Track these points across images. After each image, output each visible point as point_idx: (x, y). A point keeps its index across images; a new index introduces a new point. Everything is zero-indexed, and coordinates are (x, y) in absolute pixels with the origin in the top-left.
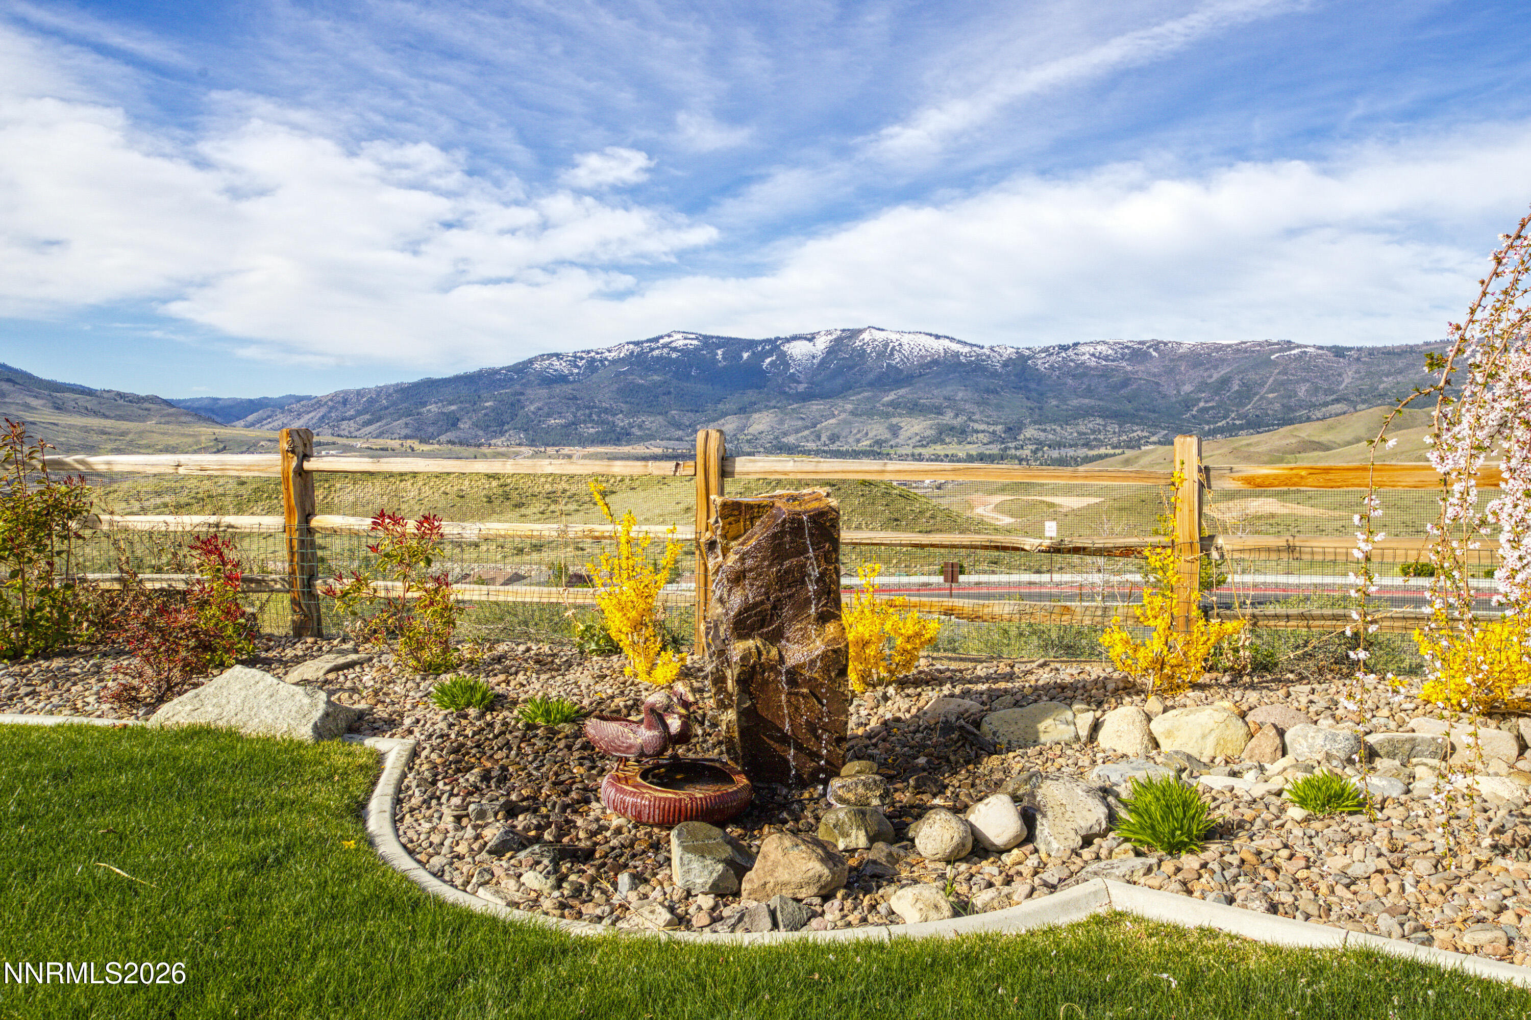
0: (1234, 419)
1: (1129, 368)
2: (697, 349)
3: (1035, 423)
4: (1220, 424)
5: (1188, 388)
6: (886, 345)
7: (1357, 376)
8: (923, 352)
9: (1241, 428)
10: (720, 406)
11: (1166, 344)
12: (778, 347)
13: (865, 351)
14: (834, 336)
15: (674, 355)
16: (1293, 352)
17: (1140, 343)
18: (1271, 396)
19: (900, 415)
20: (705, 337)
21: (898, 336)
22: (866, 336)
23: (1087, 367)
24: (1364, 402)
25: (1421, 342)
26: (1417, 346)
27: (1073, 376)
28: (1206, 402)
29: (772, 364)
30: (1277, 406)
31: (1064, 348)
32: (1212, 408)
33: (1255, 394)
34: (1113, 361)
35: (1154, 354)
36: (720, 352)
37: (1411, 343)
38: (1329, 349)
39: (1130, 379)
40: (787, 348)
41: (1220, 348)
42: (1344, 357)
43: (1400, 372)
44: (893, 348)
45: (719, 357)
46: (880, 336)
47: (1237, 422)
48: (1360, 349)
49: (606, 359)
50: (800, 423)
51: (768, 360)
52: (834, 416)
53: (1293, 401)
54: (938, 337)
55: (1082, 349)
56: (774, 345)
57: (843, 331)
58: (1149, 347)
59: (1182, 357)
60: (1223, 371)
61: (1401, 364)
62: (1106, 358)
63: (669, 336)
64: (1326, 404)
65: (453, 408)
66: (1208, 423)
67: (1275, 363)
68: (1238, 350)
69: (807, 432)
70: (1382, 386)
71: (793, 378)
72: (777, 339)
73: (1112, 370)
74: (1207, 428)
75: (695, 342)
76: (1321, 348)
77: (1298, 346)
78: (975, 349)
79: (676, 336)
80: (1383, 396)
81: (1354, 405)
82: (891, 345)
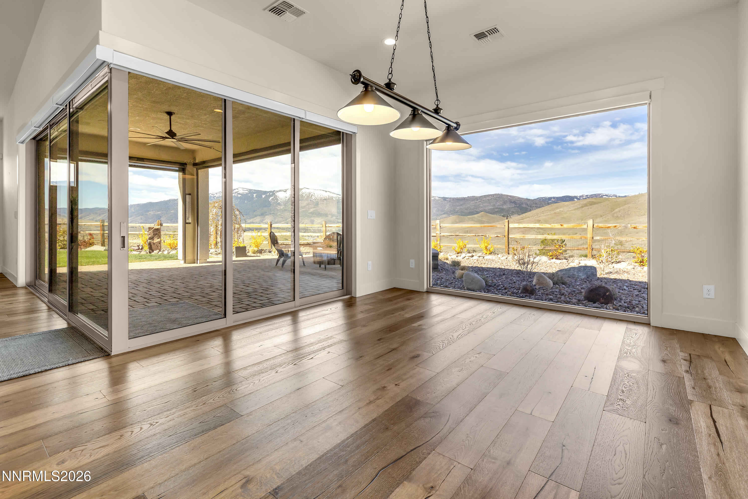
2: (247, 194)
6: (310, 193)
7: (450, 206)
8: (322, 196)
10: (255, 213)
12: (275, 193)
13: (303, 196)
15: (239, 196)
19: (314, 217)
20: (250, 190)
22: (303, 191)
24: (452, 214)
25: (467, 197)
26: (466, 197)
29: (272, 199)
36: (255, 195)
37: (464, 197)
40: (277, 194)
42: (446, 200)
43: (461, 205)
45: (255, 196)
46: (308, 191)
48: (450, 198)
49: (215, 197)
50: (281, 219)
51: (271, 198)
54: (326, 191)
56: (273, 193)
61: (461, 203)
63: (238, 189)
65: (159, 213)
70: (456, 209)
71: (279, 204)
72: (274, 191)
75: (247, 192)
76: (440, 198)
78: (338, 195)
79: (240, 189)
80: (457, 212)
81: (449, 215)
82: (311, 194)
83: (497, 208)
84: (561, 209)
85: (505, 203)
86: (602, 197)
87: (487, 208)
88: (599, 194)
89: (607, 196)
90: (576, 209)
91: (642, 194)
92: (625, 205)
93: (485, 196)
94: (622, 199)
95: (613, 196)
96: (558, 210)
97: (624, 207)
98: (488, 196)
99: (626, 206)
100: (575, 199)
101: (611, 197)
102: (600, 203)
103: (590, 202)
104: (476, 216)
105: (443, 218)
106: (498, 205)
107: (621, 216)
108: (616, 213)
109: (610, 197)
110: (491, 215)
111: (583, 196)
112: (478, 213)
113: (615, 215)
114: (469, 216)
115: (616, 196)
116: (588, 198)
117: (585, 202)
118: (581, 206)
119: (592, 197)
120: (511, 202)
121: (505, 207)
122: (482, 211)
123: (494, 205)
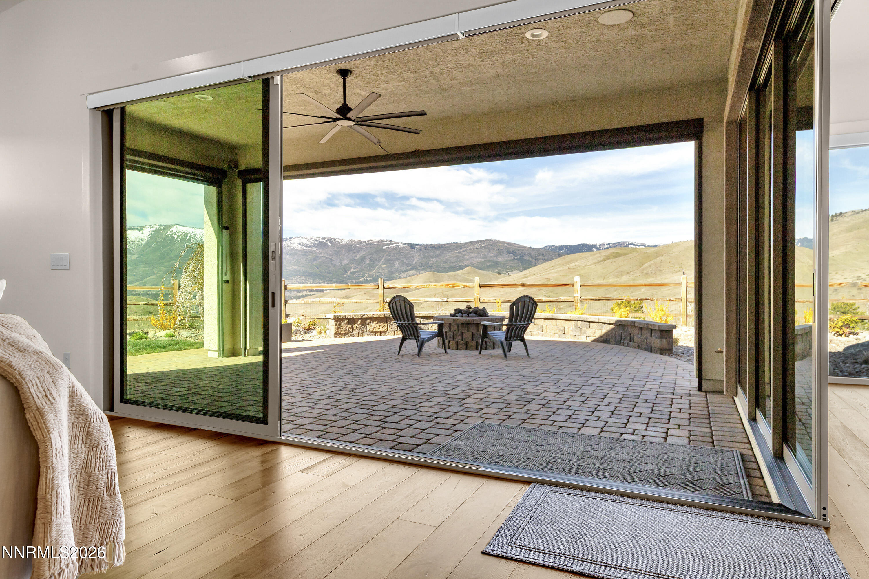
0: (367, 277)
1: (317, 251)
4: (361, 280)
5: (345, 262)
6: (187, 234)
7: (420, 258)
11: (335, 240)
13: (173, 238)
14: (155, 229)
16: (392, 246)
17: (323, 238)
18: (384, 266)
21: (193, 230)
22: (174, 229)
23: (297, 250)
24: (423, 270)
25: (445, 243)
27: (290, 254)
28: (354, 269)
30: (386, 271)
32: (357, 272)
33: (376, 265)
34: (309, 247)
35: (330, 244)
37: (442, 243)
38: (408, 244)
39: (318, 257)
41: (360, 243)
42: (414, 248)
43: (437, 256)
44: (191, 237)
46: (182, 229)
47: (369, 279)
48: (421, 245)
52: (154, 274)
53: (393, 269)
55: (293, 240)
57: (160, 225)
58: (327, 241)
59: (343, 246)
60: (362, 253)
61: (438, 252)
62: (306, 246)
64: (407, 271)
66: (355, 279)
67: (385, 251)
68: (368, 244)
69: (137, 283)
70: (430, 263)
71: (129, 252)
73: (309, 252)
74: (355, 281)
76: (405, 244)
77: (395, 243)
80: (431, 267)
81: (419, 271)
82: (189, 235)
83: (489, 261)
84: (577, 263)
85: (500, 253)
86: (627, 246)
87: (474, 261)
88: (624, 243)
89: (633, 245)
90: (596, 263)
91: (676, 243)
92: (656, 258)
93: (472, 243)
94: (653, 249)
95: (641, 245)
96: (573, 264)
97: (655, 261)
98: (477, 242)
99: (658, 258)
100: (594, 249)
102: (626, 254)
103: (613, 253)
104: (459, 272)
105: (409, 276)
106: (491, 257)
107: (652, 273)
108: (646, 268)
109: (637, 247)
110: (481, 271)
111: (603, 245)
112: (461, 268)
113: (645, 271)
114: (449, 273)
115: (644, 246)
116: (610, 247)
117: (607, 253)
118: (602, 259)
119: (615, 247)
120: (508, 252)
121: (500, 259)
122: (467, 266)
123: (485, 257)
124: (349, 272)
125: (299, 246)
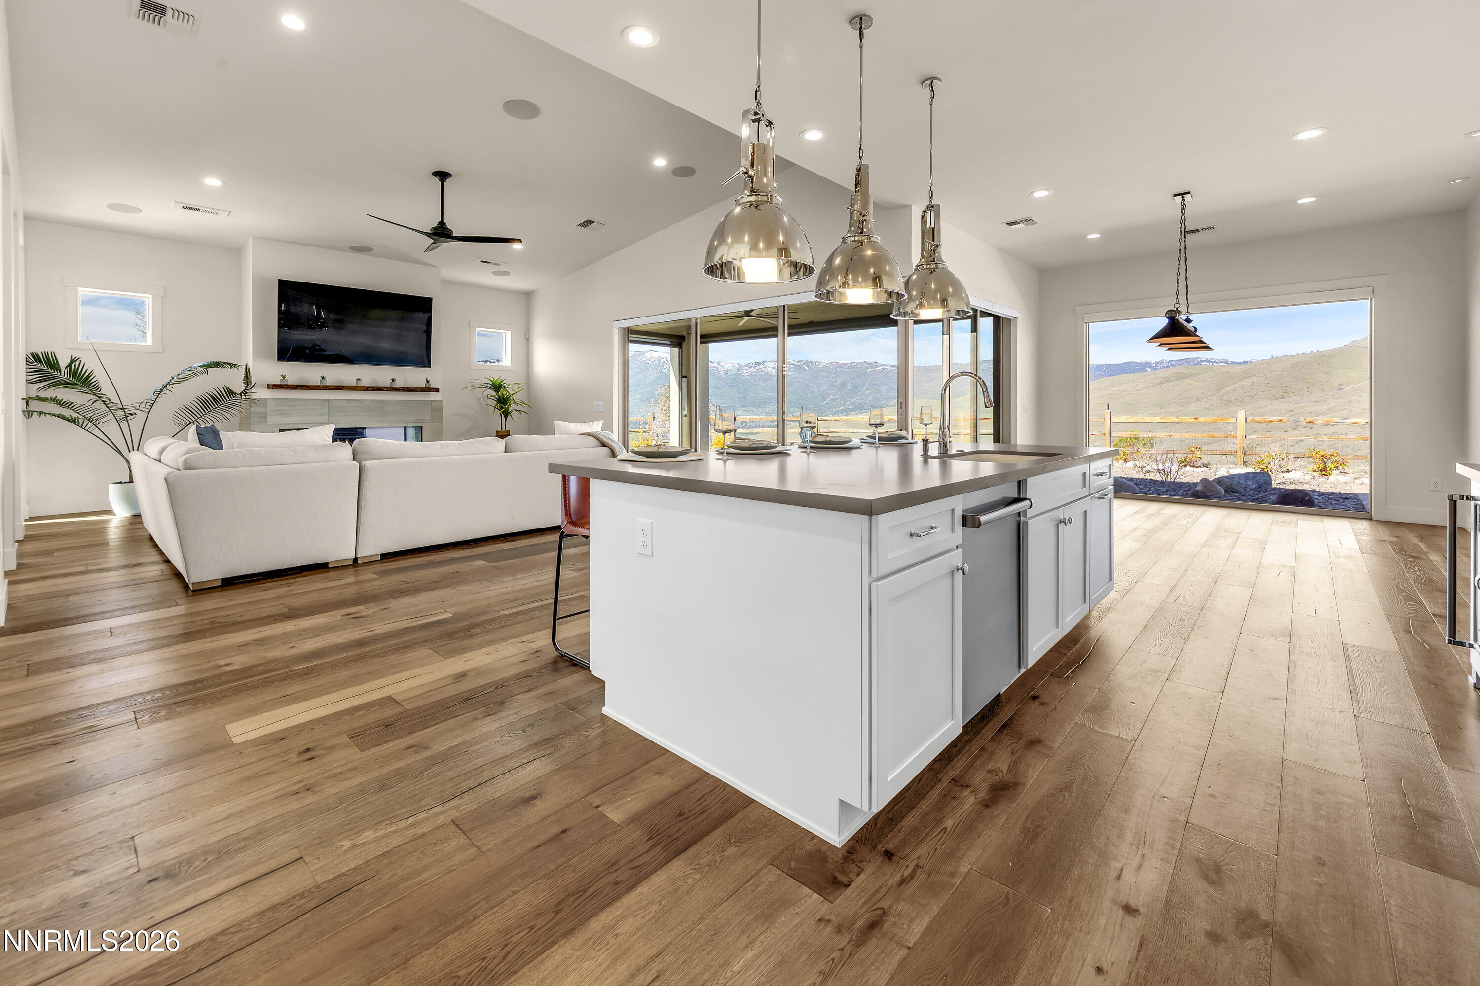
3: (742, 406)
5: (824, 387)
9: (852, 410)
11: (812, 363)
16: (878, 369)
17: (799, 362)
18: (867, 392)
21: (665, 355)
22: (647, 355)
27: (763, 380)
28: (834, 395)
31: (758, 364)
32: (837, 398)
33: (860, 391)
35: (806, 368)
41: (841, 365)
43: (932, 380)
44: (663, 362)
47: (850, 407)
53: (878, 396)
55: (767, 365)
58: (803, 364)
59: (822, 370)
60: (843, 378)
66: (835, 407)
68: (850, 367)
74: (834, 410)
77: (881, 365)
84: (1120, 388)
89: (1210, 362)
90: (1148, 387)
91: (1277, 358)
92: (1244, 379)
94: (1239, 367)
95: (1221, 362)
97: (1243, 383)
99: (1246, 380)
100: (1148, 369)
101: (1217, 363)
102: (1197, 375)
103: (1176, 373)
107: (1236, 399)
108: (1228, 393)
109: (1215, 364)
111: (1162, 362)
113: (1225, 397)
115: (1227, 362)
116: (1172, 365)
117: (1167, 373)
118: (1158, 381)
119: (1179, 365)
124: (828, 399)
125: (774, 370)
